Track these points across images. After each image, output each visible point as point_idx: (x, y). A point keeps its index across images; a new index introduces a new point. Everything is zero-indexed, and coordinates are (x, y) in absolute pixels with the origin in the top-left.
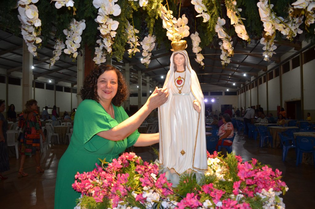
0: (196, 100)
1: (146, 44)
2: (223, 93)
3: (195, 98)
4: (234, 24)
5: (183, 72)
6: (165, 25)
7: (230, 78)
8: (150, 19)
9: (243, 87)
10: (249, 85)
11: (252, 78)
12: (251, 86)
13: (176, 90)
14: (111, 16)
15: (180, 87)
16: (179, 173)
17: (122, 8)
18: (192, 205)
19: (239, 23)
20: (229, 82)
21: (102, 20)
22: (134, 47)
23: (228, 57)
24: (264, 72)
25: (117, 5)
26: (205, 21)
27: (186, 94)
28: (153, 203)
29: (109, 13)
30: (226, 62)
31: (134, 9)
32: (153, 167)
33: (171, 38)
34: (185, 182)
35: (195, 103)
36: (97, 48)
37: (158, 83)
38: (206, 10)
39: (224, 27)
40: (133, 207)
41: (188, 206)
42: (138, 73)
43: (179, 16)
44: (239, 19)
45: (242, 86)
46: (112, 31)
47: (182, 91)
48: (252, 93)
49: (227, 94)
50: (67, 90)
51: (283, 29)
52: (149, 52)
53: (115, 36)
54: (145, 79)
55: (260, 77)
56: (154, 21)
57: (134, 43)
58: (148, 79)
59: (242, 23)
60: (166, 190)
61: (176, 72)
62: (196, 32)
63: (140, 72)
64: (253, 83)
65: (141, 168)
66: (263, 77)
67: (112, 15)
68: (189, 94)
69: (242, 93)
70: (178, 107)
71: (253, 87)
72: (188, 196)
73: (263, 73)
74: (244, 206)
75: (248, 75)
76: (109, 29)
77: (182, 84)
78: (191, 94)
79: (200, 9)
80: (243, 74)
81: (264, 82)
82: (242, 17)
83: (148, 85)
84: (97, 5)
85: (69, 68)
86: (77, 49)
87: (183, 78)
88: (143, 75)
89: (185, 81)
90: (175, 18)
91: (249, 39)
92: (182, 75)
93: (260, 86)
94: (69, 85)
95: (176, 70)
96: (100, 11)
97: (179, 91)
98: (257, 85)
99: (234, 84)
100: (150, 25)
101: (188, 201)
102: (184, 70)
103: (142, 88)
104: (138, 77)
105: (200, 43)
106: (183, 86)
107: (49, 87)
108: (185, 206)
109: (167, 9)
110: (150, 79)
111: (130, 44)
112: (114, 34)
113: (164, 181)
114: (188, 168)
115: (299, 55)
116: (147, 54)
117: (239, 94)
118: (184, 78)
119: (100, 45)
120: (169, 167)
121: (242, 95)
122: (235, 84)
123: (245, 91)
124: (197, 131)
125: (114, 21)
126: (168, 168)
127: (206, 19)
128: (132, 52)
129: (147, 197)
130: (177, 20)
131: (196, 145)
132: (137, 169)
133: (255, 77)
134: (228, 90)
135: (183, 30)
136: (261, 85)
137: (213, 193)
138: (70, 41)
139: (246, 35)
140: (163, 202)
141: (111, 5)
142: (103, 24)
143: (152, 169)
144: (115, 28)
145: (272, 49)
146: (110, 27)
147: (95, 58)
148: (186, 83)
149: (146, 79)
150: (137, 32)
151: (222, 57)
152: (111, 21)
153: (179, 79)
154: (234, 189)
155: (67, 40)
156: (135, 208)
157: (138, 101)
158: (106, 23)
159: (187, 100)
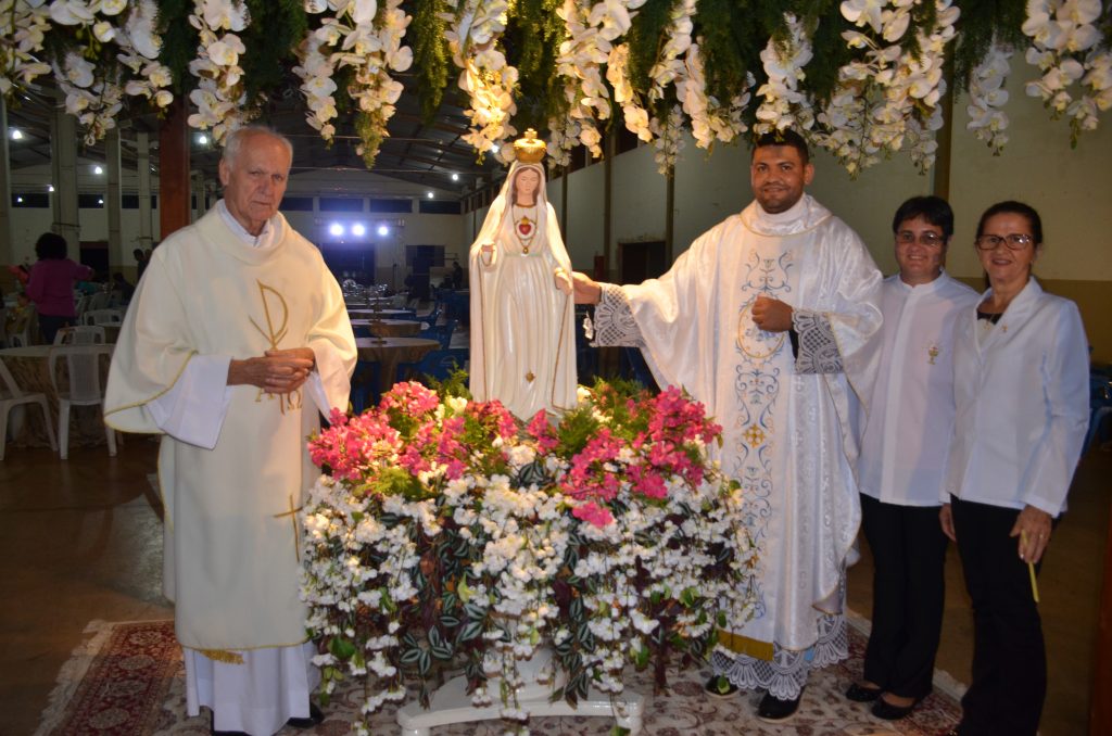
0: (559, 269)
2: (416, 207)
3: (558, 265)
4: (623, 102)
5: (532, 206)
7: (441, 156)
13: (516, 245)
14: (392, 72)
15: (525, 240)
17: (415, 55)
19: (632, 100)
20: (436, 168)
27: (537, 255)
28: (519, 468)
35: (559, 275)
40: (489, 476)
44: (635, 92)
47: (530, 249)
49: (427, 207)
53: (390, 116)
54: (130, 143)
58: (143, 143)
61: (515, 207)
68: (542, 255)
70: (520, 283)
76: (381, 100)
77: (530, 234)
83: (143, 164)
87: (532, 221)
88: (124, 127)
89: (536, 227)
91: (651, 139)
92: (530, 213)
97: (522, 249)
99: (455, 177)
102: (532, 203)
103: (122, 176)
106: (532, 238)
110: (150, 141)
112: (388, 112)
117: (467, 211)
118: (534, 219)
124: (561, 332)
131: (558, 358)
134: (431, 195)
138: (204, 92)
139: (647, 130)
140: (548, 459)
141: (395, 46)
144: (394, 98)
146: (384, 97)
148: (538, 232)
152: (388, 83)
153: (525, 223)
156: (495, 477)
157: (110, 227)
158: (378, 87)
159: (539, 269)
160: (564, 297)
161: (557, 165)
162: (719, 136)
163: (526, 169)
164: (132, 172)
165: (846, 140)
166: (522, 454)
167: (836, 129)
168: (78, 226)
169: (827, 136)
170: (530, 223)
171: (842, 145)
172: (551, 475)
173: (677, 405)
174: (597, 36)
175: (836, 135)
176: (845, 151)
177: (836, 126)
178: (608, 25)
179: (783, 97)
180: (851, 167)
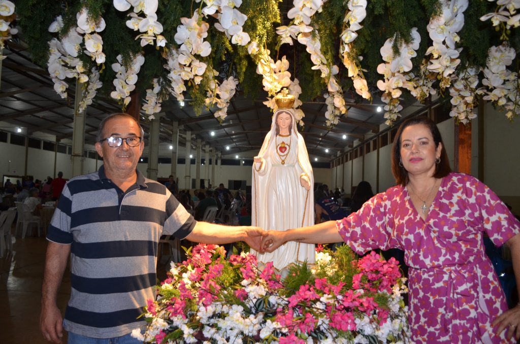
0: (303, 174)
1: (225, 90)
3: (303, 171)
4: (353, 77)
5: (288, 136)
6: (260, 70)
7: (320, 141)
8: (240, 59)
9: (340, 156)
10: (351, 153)
11: (356, 143)
12: (354, 155)
13: (278, 159)
14: (198, 57)
15: (283, 156)
16: (277, 268)
17: (212, 47)
18: (307, 299)
19: (358, 75)
20: (319, 147)
21: (185, 60)
22: (212, 96)
23: (336, 116)
24: (373, 134)
25: (206, 42)
26: (323, 76)
27: (291, 166)
28: (254, 301)
29: (196, 52)
30: (332, 122)
31: (228, 50)
32: (252, 257)
33: (269, 89)
34: (294, 275)
35: (302, 177)
36: (149, 91)
37: (204, 143)
38: (325, 62)
39: (337, 76)
40: (231, 305)
41: (302, 300)
42: (172, 125)
43: (278, 57)
44: (359, 71)
45: (339, 153)
46: (196, 75)
47: (285, 161)
48: (353, 165)
50: (49, 146)
51: (413, 89)
52: (227, 103)
53: (199, 83)
54: (184, 136)
55: (368, 140)
56: (247, 64)
57: (214, 91)
58: (189, 135)
59: (363, 76)
60: (274, 283)
61: (278, 136)
62: (296, 79)
63: (176, 124)
64: (356, 151)
65: (237, 259)
66: (372, 143)
67: (200, 55)
68: (294, 166)
69: (339, 164)
70: (279, 183)
71: (356, 157)
72: (302, 288)
73: (372, 136)
74: (367, 300)
75: (349, 137)
76: (193, 73)
77: (286, 152)
78: (296, 166)
79: (319, 60)
80: (342, 136)
81: (374, 149)
82: (363, 68)
83: (188, 144)
84: (180, 40)
85: (55, 110)
86: (131, 92)
87: (287, 144)
88: (181, 128)
89: (290, 148)
90: (273, 61)
91: (370, 98)
92: (286, 140)
93: (367, 156)
94: (52, 138)
95: (278, 133)
96: (183, 48)
97: (281, 161)
98: (362, 154)
99: (327, 151)
100: (241, 69)
101: (302, 294)
102: (288, 134)
103: (179, 150)
104: (173, 132)
105: (300, 95)
106: (287, 155)
107: (17, 140)
108: (299, 300)
109: (264, 48)
110: (191, 135)
111: (208, 91)
112: (198, 81)
113: (271, 271)
114: (290, 262)
115: (427, 111)
116: (224, 105)
117: (333, 167)
118: (289, 144)
119: (154, 86)
120: (263, 262)
121: (339, 168)
122: (329, 150)
123: (343, 163)
124: (304, 213)
125: (201, 63)
126: (261, 262)
127: (324, 73)
128: (210, 103)
129: (251, 291)
130: (275, 62)
132: (232, 259)
133: (359, 141)
134: (316, 159)
135: (283, 77)
136: (368, 154)
137: (327, 288)
138: (120, 80)
139: (367, 93)
140: (271, 297)
141: (200, 42)
142: (185, 65)
143: (252, 260)
144: (201, 73)
145: (396, 110)
146: (195, 71)
147: (145, 105)
148: (292, 151)
149: (186, 134)
150: (217, 74)
151: (328, 115)
152: (197, 63)
153: (283, 145)
154: (354, 283)
155: (117, 78)
156: (235, 307)
157: (172, 171)
158: (190, 66)
159: (292, 173)
160: (306, 191)
161: (331, 124)
162: (412, 93)
163: (282, 112)
164: (182, 148)
165: (503, 95)
166: (255, 291)
167: (495, 88)
168: (157, 170)
169: (489, 93)
170: (286, 146)
171: (499, 98)
172: (275, 308)
173: (376, 265)
174: (301, 13)
175: (495, 92)
176: (502, 102)
177: (495, 86)
178: (308, 5)
179: (445, 53)
180: (509, 115)
